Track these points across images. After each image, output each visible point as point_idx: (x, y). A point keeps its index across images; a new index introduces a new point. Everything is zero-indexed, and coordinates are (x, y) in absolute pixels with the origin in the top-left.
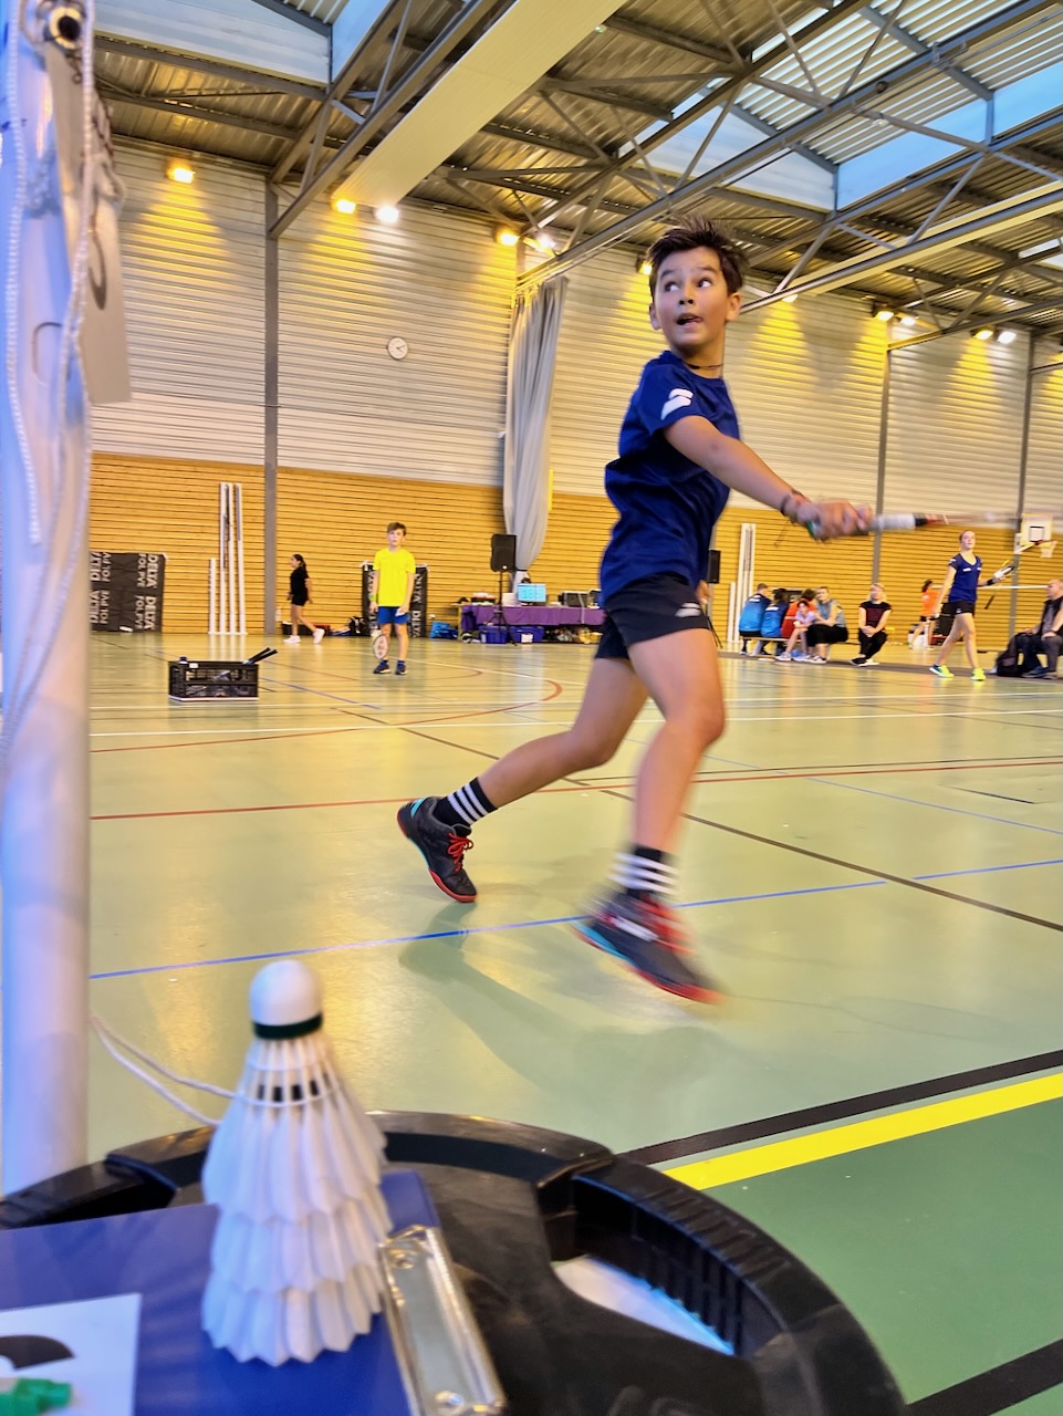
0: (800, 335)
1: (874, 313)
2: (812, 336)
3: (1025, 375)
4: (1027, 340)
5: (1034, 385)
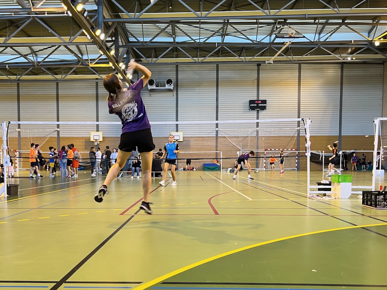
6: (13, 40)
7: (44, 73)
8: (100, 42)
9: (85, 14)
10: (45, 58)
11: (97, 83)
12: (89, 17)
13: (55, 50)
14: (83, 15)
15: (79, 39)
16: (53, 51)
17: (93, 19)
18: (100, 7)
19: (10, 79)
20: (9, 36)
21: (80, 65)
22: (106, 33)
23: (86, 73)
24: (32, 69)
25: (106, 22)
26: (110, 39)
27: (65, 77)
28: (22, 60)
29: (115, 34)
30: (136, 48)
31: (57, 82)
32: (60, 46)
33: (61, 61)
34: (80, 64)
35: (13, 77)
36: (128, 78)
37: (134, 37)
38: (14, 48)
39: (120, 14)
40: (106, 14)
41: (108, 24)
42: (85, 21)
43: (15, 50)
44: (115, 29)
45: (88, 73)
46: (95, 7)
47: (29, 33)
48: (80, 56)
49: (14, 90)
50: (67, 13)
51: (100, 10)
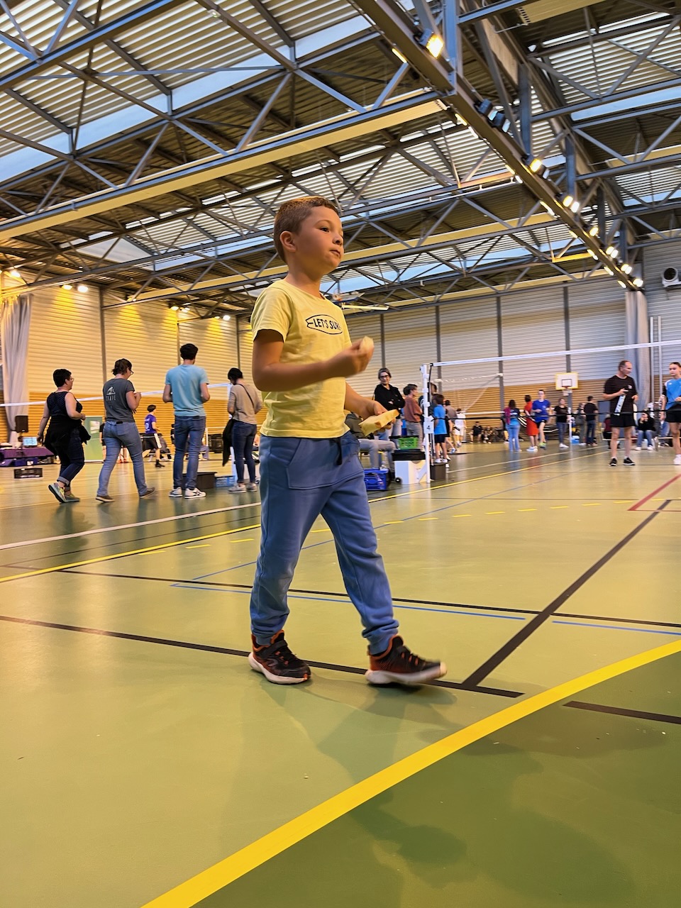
0: (138, 316)
1: (170, 307)
2: (144, 317)
3: (235, 334)
4: (235, 318)
5: (240, 338)
6: (431, 240)
7: (477, 285)
8: (571, 216)
9: (545, 176)
10: (479, 260)
11: (565, 289)
12: (552, 179)
13: (494, 245)
14: (541, 176)
15: (534, 219)
16: (492, 247)
17: (558, 181)
18: (571, 157)
19: (427, 302)
20: (424, 235)
21: (537, 262)
22: (581, 199)
23: (545, 275)
24: (458, 281)
25: (581, 180)
26: (588, 209)
27: (511, 286)
28: (444, 268)
29: (598, 200)
30: (637, 216)
31: (498, 296)
32: (502, 236)
33: (505, 261)
34: (535, 261)
35: (430, 299)
36: (624, 272)
37: (635, 197)
38: (430, 252)
39: (606, 161)
40: (581, 168)
41: (584, 183)
42: (545, 187)
43: (433, 256)
44: (599, 190)
45: (549, 274)
46: (562, 160)
47: (454, 225)
48: (536, 247)
49: (431, 319)
50: (514, 180)
51: (571, 162)
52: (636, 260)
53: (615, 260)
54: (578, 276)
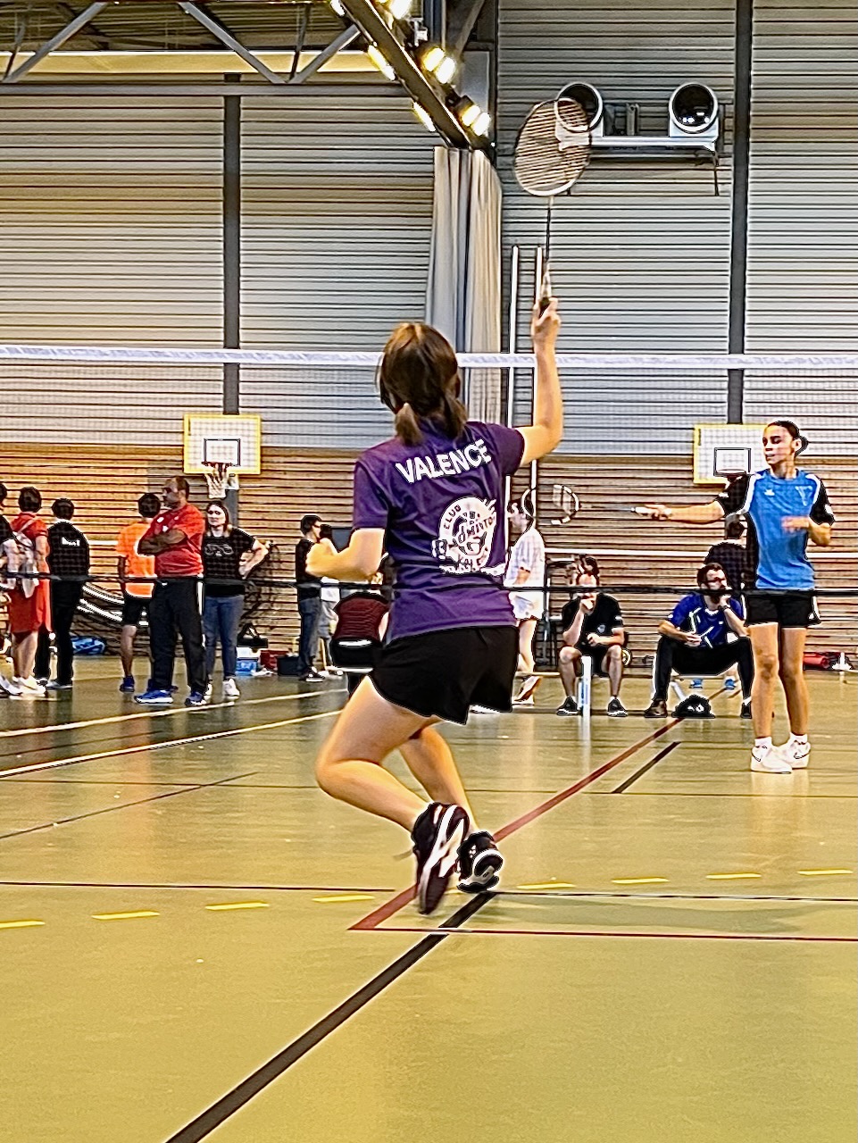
11: (232, 103)
23: (166, 39)
36: (430, 75)
45: (177, 40)
52: (472, 38)
53: (405, 29)
54: (278, 63)
